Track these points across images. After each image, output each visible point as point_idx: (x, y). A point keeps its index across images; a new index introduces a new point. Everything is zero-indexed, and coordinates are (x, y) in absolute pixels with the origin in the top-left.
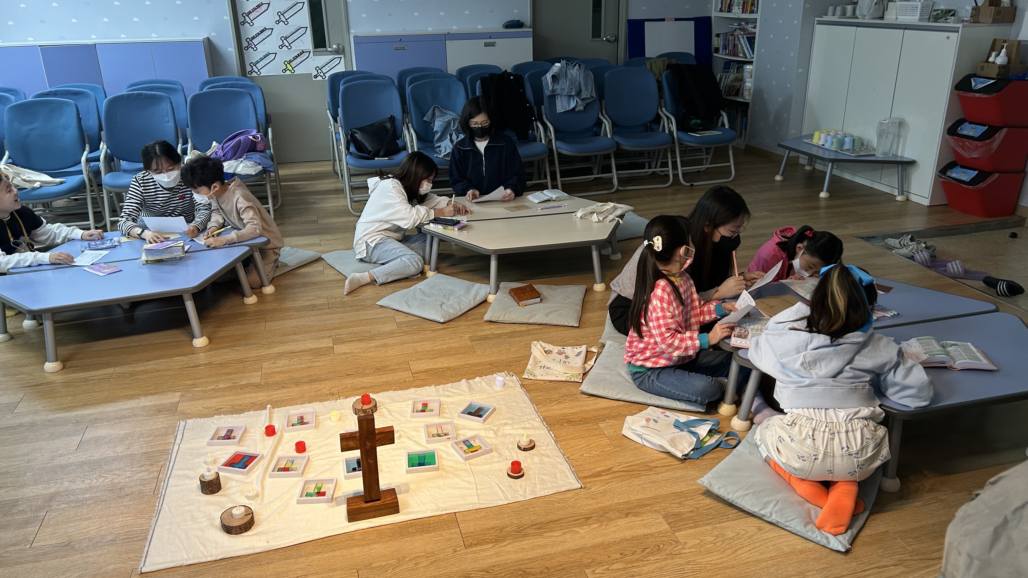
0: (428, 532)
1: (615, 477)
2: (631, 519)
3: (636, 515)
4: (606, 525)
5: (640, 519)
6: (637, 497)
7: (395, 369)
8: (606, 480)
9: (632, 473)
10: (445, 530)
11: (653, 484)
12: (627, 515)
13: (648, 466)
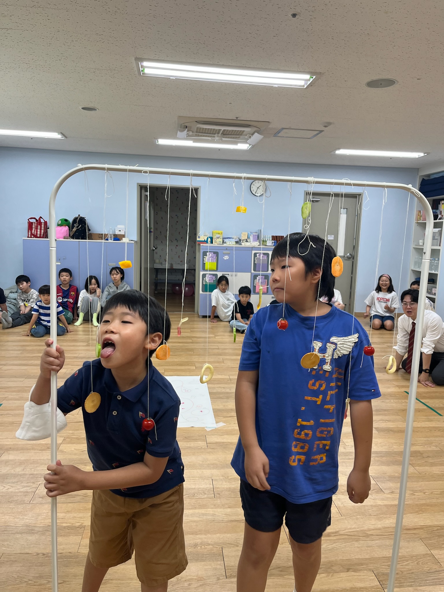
0: (203, 561)
1: (340, 539)
2: (351, 573)
3: (355, 571)
4: (332, 576)
5: (358, 574)
6: (357, 557)
7: (196, 439)
8: (334, 540)
9: (353, 537)
10: (213, 561)
11: (369, 548)
12: (348, 570)
13: (366, 533)
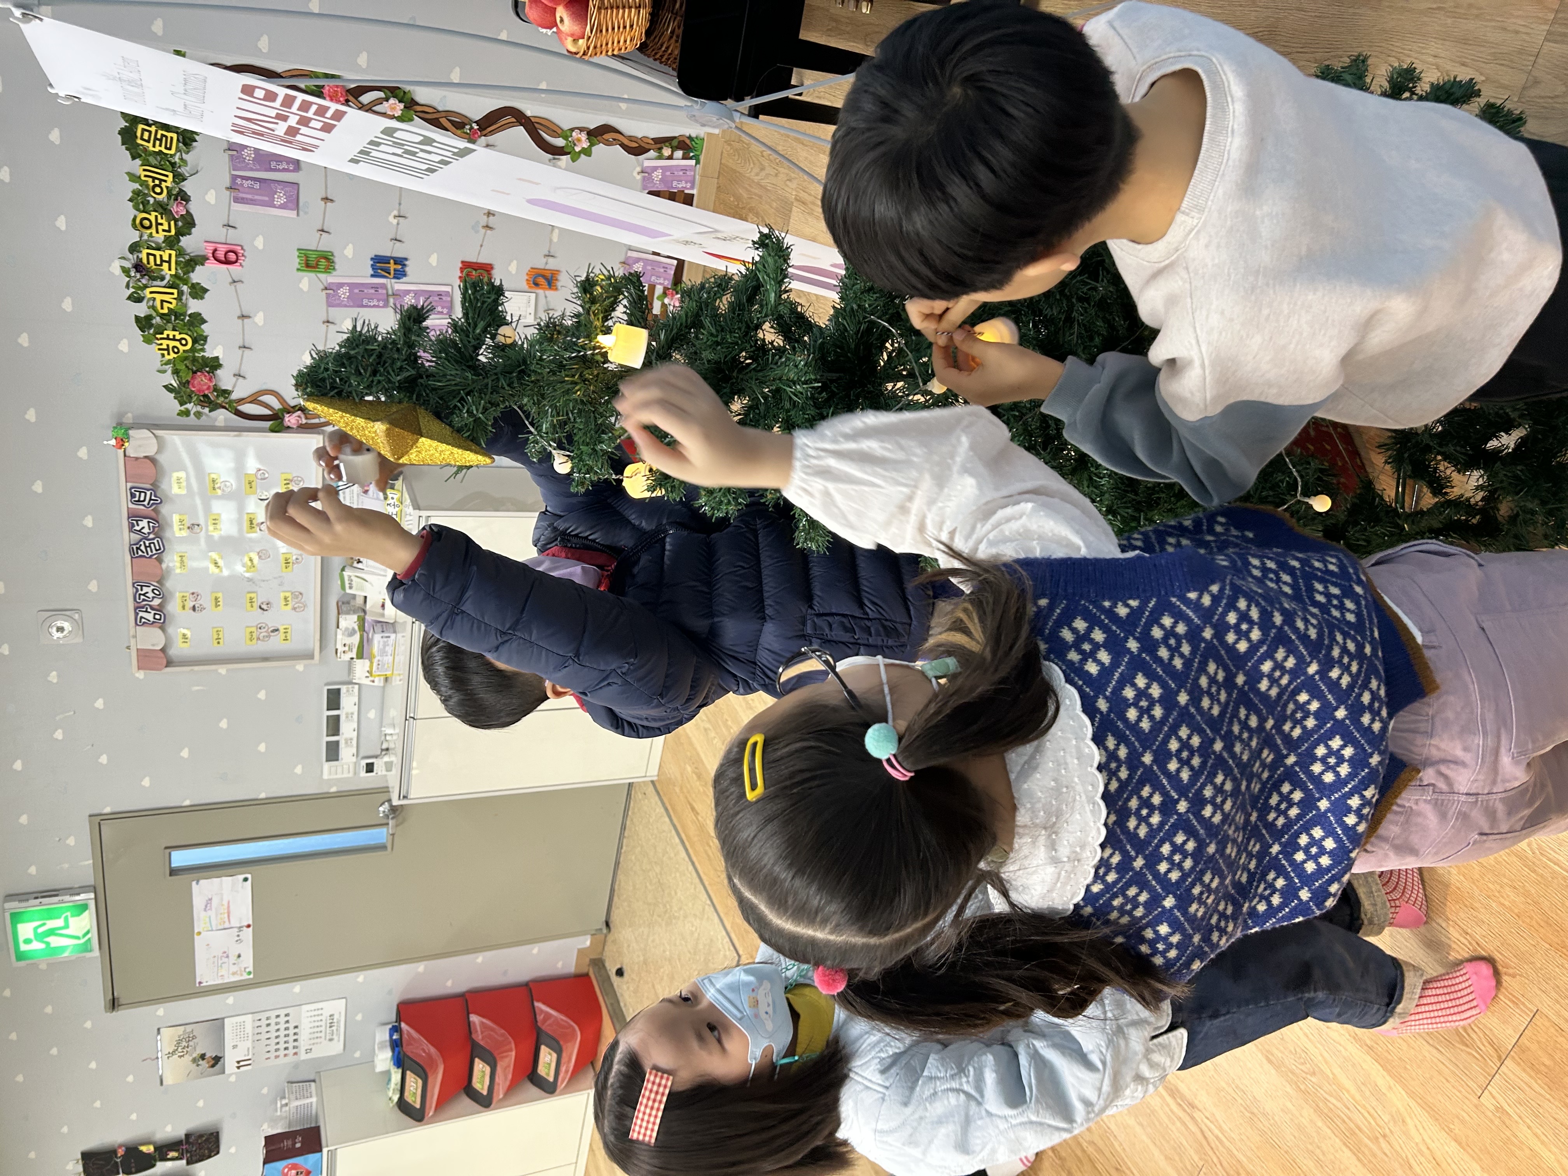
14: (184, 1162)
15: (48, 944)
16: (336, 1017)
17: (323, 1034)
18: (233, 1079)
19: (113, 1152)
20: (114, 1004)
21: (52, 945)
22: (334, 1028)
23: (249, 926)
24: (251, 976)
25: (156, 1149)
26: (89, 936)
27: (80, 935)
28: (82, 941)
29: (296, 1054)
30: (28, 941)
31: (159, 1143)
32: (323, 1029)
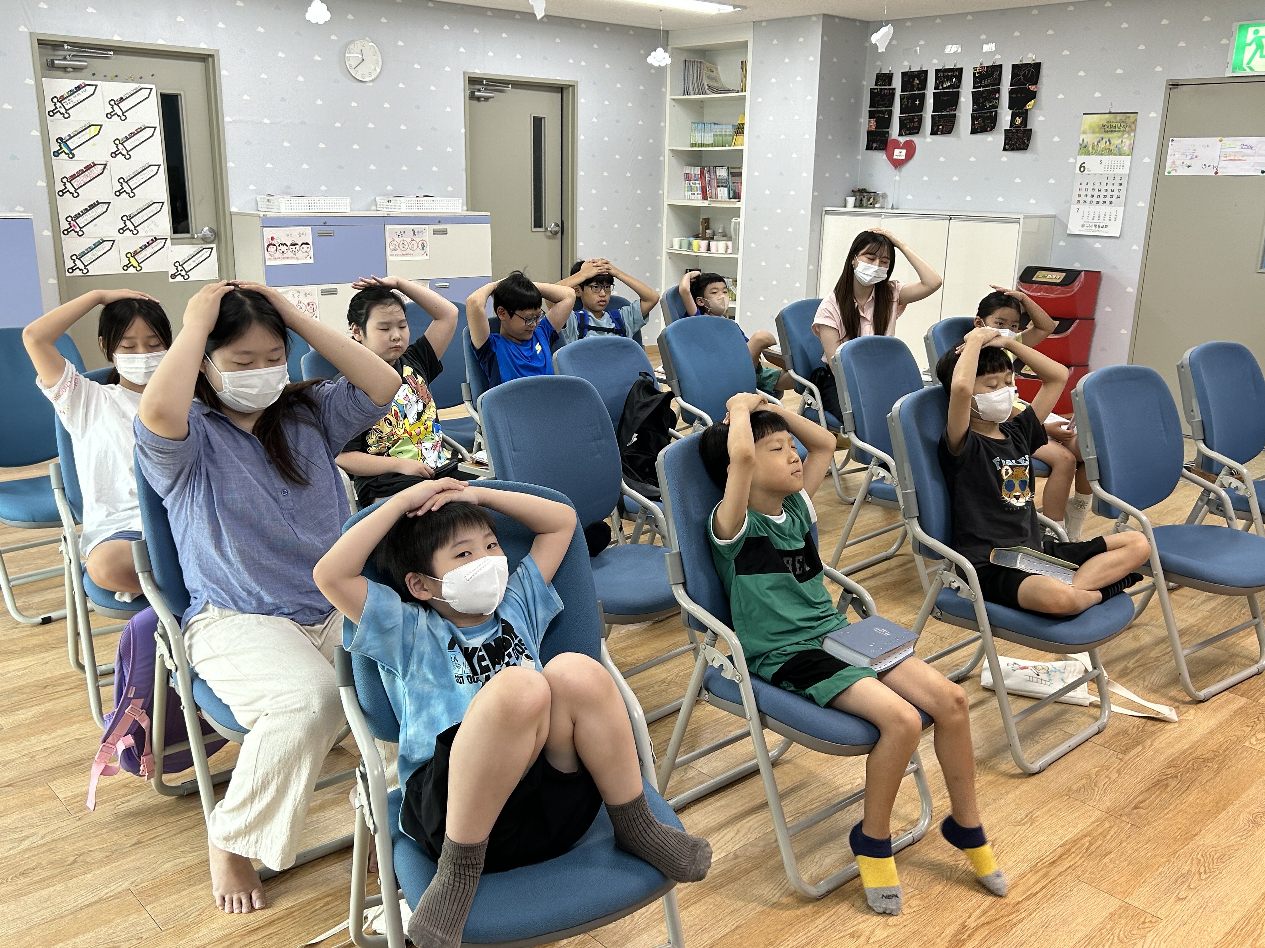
14: (1008, 128)
15: (1250, 44)
16: (1104, 229)
17: (1090, 220)
18: (1072, 160)
19: (1036, 83)
20: (1174, 85)
21: (1247, 48)
22: (1094, 228)
23: (1216, 173)
24: (1166, 174)
25: (1027, 110)
26: (1248, 70)
27: (1251, 65)
28: (1245, 66)
29: (1079, 201)
30: (1256, 32)
31: (1029, 112)
32: (1096, 220)
